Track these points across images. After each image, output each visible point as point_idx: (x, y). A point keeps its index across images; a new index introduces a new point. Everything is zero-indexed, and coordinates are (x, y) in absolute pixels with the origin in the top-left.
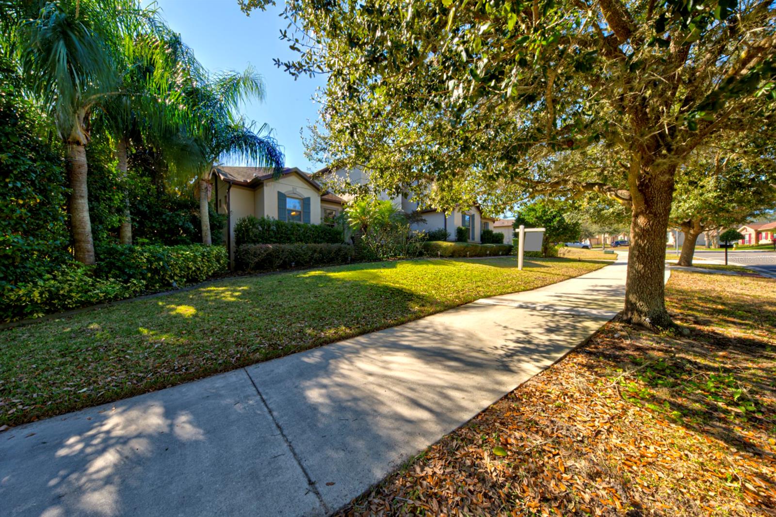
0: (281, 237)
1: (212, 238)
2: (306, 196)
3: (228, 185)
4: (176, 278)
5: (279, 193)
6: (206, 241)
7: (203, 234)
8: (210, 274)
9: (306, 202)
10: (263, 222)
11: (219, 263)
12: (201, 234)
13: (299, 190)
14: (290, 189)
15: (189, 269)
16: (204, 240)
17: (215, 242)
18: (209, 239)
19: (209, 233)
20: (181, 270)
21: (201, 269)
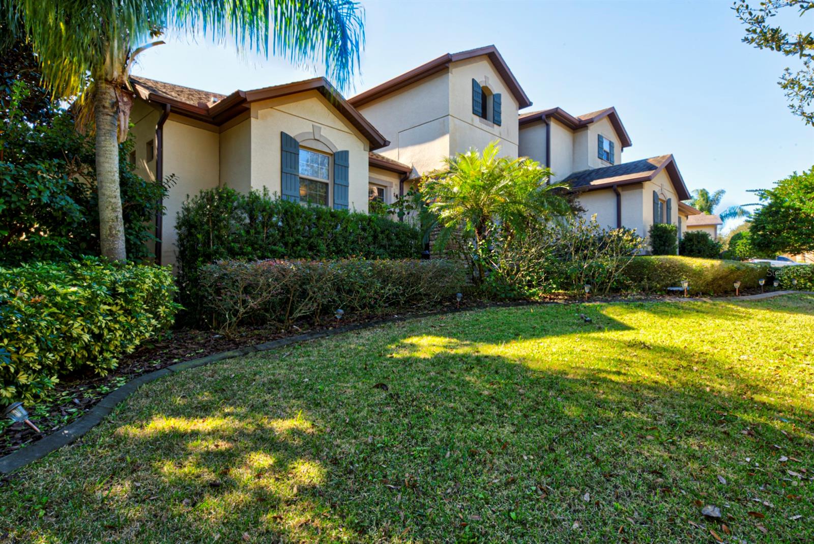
0: (297, 242)
1: (127, 241)
2: (340, 148)
3: (157, 116)
4: (23, 379)
5: (284, 136)
6: (111, 251)
7: (105, 231)
8: (130, 349)
9: (339, 161)
10: (254, 205)
11: (157, 317)
12: (98, 232)
13: (326, 133)
14: (307, 128)
15: (70, 339)
16: (105, 247)
17: (135, 252)
18: (120, 245)
19: (120, 228)
20: (44, 349)
21: (107, 336)
